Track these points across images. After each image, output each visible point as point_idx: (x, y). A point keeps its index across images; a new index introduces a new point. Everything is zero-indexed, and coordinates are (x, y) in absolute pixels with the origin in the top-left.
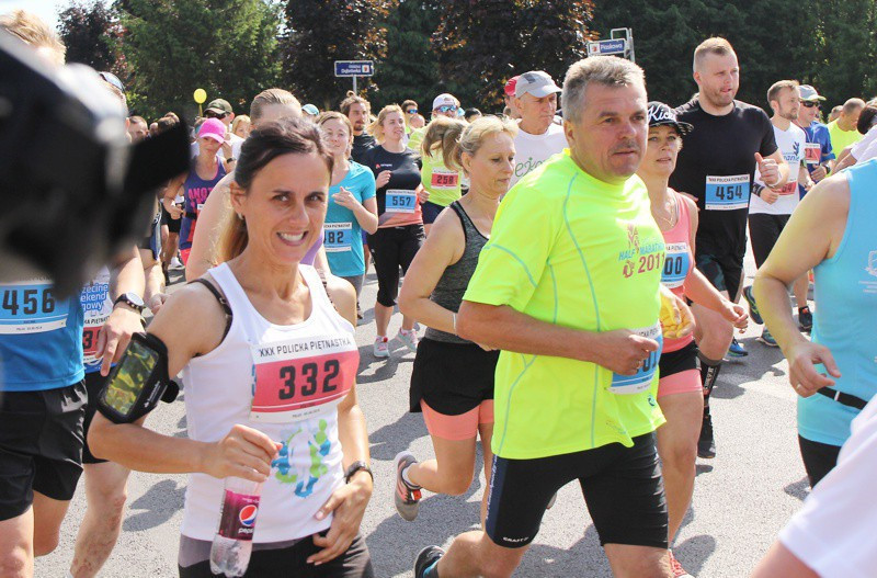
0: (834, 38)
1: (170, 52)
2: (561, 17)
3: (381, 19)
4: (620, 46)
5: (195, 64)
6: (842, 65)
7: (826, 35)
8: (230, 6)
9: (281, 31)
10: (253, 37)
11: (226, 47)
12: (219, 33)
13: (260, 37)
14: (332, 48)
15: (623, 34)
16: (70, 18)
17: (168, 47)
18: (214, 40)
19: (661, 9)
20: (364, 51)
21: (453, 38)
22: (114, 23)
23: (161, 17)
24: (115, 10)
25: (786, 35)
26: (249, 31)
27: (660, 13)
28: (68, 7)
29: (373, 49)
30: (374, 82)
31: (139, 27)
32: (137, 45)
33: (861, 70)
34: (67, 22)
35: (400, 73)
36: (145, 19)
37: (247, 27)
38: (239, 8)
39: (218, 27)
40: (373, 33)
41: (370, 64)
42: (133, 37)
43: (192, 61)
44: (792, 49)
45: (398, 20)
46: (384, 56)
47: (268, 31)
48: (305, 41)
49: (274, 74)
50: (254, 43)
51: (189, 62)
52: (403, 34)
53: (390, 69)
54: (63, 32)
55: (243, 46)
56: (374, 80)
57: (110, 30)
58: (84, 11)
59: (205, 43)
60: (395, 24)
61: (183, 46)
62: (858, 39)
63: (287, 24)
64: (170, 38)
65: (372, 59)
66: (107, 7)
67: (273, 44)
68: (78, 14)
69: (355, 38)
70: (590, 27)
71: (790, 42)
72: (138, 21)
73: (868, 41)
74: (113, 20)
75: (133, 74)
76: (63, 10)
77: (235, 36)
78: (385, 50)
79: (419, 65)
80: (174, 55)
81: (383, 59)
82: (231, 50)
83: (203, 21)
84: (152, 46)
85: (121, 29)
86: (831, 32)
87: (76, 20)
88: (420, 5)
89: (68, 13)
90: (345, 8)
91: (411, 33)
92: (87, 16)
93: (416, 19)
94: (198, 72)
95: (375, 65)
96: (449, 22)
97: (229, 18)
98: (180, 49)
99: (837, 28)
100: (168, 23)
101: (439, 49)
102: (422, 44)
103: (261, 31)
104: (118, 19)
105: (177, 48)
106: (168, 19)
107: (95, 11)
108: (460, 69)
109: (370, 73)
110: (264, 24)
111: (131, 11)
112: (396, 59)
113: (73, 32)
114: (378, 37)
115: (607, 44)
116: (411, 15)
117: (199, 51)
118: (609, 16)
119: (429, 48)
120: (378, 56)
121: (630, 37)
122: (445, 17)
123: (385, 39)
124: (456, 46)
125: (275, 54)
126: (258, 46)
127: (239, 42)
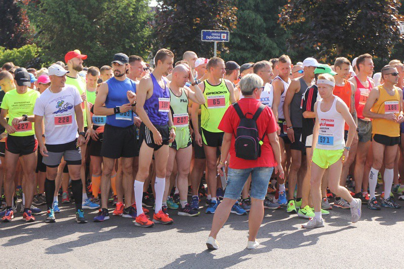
1: (69, 19)
5: (87, 27)
10: (131, 9)
11: (110, 16)
12: (105, 5)
13: (136, 10)
17: (67, 13)
18: (102, 10)
20: (221, 23)
21: (297, 16)
26: (128, 5)
41: (227, 34)
43: (85, 25)
46: (234, 27)
50: (131, 14)
51: (83, 26)
55: (123, 15)
61: (78, 14)
64: (70, 7)
69: (214, 13)
77: (117, 8)
78: (236, 23)
80: (72, 20)
82: (114, 18)
84: (56, 13)
94: (89, 33)
98: (77, 16)
105: (74, 16)
109: (227, 39)
117: (90, 18)
126: (134, 16)
127: (120, 13)
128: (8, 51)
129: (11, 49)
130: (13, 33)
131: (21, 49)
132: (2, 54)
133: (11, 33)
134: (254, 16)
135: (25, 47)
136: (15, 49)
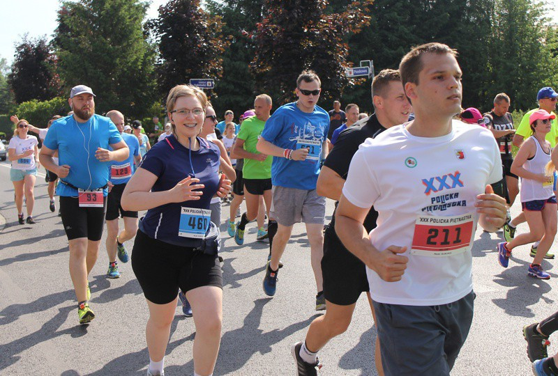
0: (498, 68)
1: (87, 74)
2: (330, 53)
3: (219, 54)
4: (366, 71)
5: (102, 80)
6: (502, 84)
7: (493, 66)
8: (125, 44)
9: (157, 60)
10: (139, 63)
11: (122, 70)
12: (118, 61)
13: (145, 64)
14: (188, 71)
15: (368, 64)
16: (23, 50)
17: (85, 69)
18: (114, 65)
19: (394, 49)
20: (208, 73)
21: (263, 65)
22: (51, 54)
23: (81, 50)
24: (51, 46)
25: (468, 66)
26: (137, 60)
27: (393, 52)
28: (22, 43)
29: (214, 71)
30: (215, 92)
31: (67, 56)
32: (65, 67)
33: (513, 88)
34: (21, 53)
35: (232, 87)
36: (70, 51)
37: (135, 57)
38: (131, 45)
39: (117, 57)
40: (214, 62)
41: (212, 81)
42: (63, 63)
44: (472, 75)
45: (230, 54)
46: (221, 76)
47: (149, 60)
48: (171, 67)
49: (153, 87)
50: (140, 67)
51: (99, 79)
52: (233, 62)
53: (225, 84)
54: (19, 59)
55: (133, 69)
56: (215, 90)
57: (49, 58)
58: (32, 46)
59: (109, 67)
60: (228, 57)
61: (95, 69)
62: (511, 69)
63: (160, 55)
64: (86, 62)
65: (214, 78)
66: (47, 44)
67: (152, 68)
68: (29, 48)
69: (203, 65)
70: (348, 59)
71: (471, 70)
72: (66, 52)
73: (517, 70)
74: (50, 52)
75: (63, 86)
76: (18, 45)
77: (128, 63)
78: (222, 72)
79: (243, 82)
80: (89, 74)
81: (220, 78)
82: (126, 72)
83: (108, 54)
84: (75, 68)
85: (56, 57)
86: (496, 64)
87: (27, 51)
88: (245, 45)
89: (22, 46)
90: (196, 46)
91: (238, 63)
92: (34, 49)
93: (241, 53)
94: (104, 85)
95: (215, 82)
96: (261, 56)
97: (125, 52)
98: (93, 70)
99: (499, 62)
100: (85, 54)
101: (254, 72)
102: (245, 69)
103: (144, 60)
104: (53, 52)
105: (91, 70)
106: (85, 52)
107: (39, 46)
108: (266, 84)
109: (212, 86)
110: (146, 55)
111: (62, 47)
112: (229, 78)
113: (25, 59)
114: (217, 65)
115: (358, 70)
116: (239, 51)
117: (105, 72)
118: (361, 53)
119: (249, 72)
120: (217, 76)
121: (371, 66)
122: (258, 52)
123: (222, 65)
124: (265, 70)
125: (153, 74)
126: (142, 69)
127: (131, 67)
128: (41, 103)
129: (43, 101)
130: (45, 87)
131: (51, 101)
132: (35, 106)
133: (43, 88)
134: (244, 66)
135: (55, 99)
136: (47, 101)
